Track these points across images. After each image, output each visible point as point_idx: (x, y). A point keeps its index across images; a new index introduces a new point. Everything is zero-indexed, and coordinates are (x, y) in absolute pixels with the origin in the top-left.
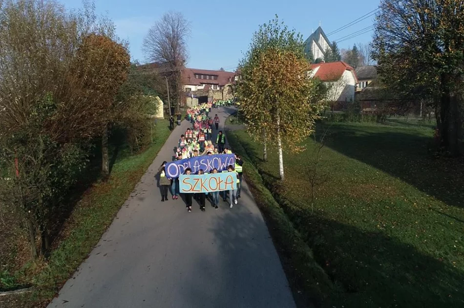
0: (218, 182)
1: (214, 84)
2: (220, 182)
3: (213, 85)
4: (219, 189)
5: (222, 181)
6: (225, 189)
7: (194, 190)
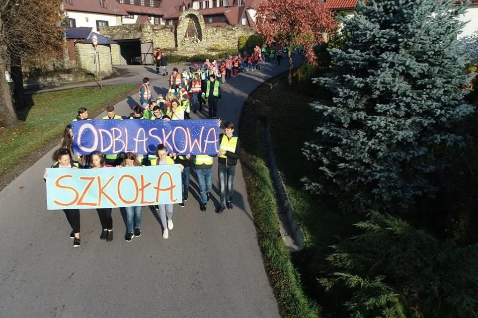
0: (140, 187)
1: (155, 16)
2: (143, 187)
3: (153, 18)
5: (149, 184)
6: (154, 202)
7: (83, 202)
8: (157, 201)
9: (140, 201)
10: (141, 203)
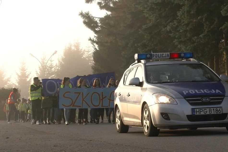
0: (101, 98)
2: (103, 98)
4: (102, 106)
5: (106, 97)
6: (108, 106)
7: (75, 105)
8: (109, 106)
9: (101, 106)
10: (102, 107)
